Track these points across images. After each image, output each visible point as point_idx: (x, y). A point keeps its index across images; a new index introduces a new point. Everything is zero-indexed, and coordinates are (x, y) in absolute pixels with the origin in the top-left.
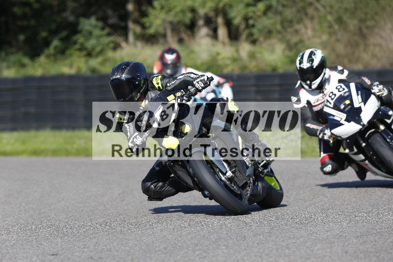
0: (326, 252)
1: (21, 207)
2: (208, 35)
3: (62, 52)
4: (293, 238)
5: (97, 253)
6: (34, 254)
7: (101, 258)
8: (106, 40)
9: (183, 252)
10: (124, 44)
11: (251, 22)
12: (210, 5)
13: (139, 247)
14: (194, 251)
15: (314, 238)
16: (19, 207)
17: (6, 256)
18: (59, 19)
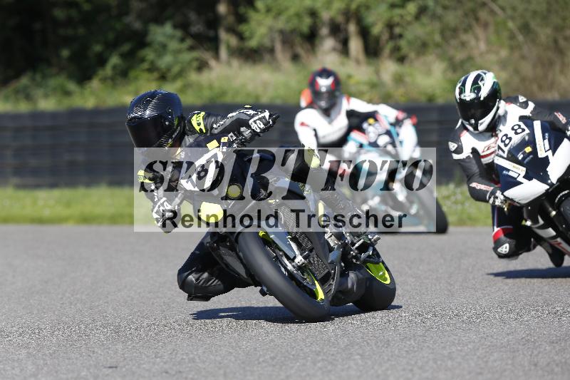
0: (507, 364)
1: (64, 298)
2: (334, 49)
3: (123, 74)
4: (459, 344)
5: (174, 365)
6: (84, 367)
7: (180, 372)
8: (187, 56)
9: (298, 364)
10: (213, 63)
11: (397, 30)
12: (338, 5)
13: (234, 356)
14: (314, 363)
15: (489, 344)
16: (62, 298)
17: (43, 369)
18: (118, 26)
